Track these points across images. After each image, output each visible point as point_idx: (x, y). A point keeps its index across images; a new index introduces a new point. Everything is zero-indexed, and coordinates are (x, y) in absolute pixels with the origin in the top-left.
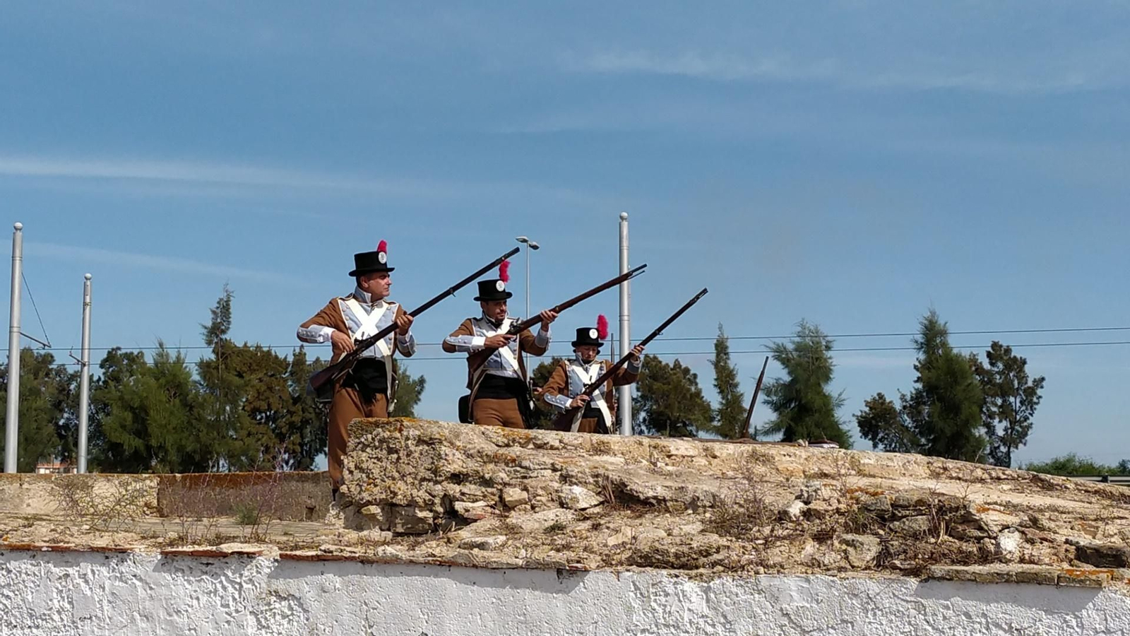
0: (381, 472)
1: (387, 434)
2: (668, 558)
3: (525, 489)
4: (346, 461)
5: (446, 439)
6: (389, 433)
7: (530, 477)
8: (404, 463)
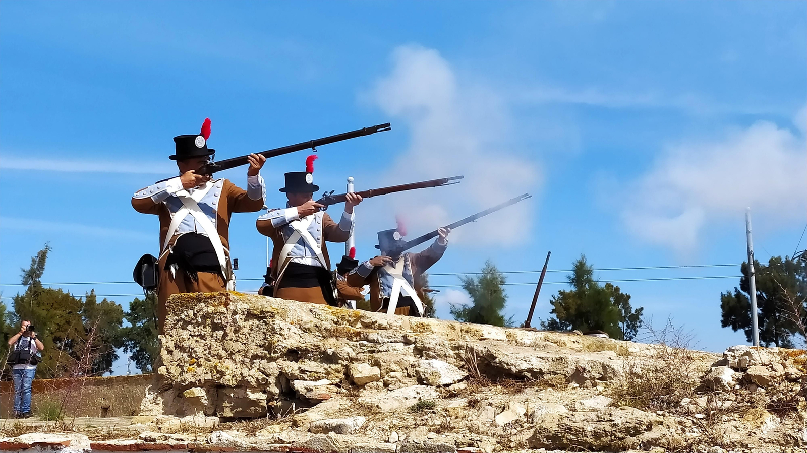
0: (205, 350)
1: (211, 309)
2: (585, 438)
3: (377, 364)
4: (164, 341)
5: (278, 313)
6: (213, 308)
7: (380, 351)
8: (231, 340)
